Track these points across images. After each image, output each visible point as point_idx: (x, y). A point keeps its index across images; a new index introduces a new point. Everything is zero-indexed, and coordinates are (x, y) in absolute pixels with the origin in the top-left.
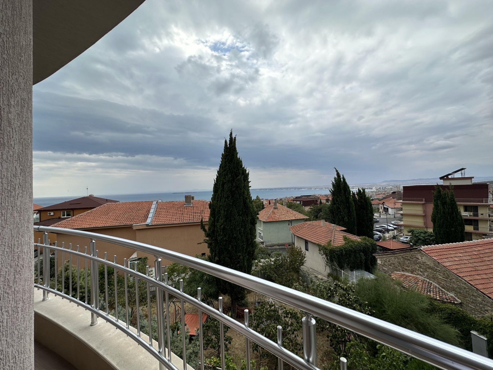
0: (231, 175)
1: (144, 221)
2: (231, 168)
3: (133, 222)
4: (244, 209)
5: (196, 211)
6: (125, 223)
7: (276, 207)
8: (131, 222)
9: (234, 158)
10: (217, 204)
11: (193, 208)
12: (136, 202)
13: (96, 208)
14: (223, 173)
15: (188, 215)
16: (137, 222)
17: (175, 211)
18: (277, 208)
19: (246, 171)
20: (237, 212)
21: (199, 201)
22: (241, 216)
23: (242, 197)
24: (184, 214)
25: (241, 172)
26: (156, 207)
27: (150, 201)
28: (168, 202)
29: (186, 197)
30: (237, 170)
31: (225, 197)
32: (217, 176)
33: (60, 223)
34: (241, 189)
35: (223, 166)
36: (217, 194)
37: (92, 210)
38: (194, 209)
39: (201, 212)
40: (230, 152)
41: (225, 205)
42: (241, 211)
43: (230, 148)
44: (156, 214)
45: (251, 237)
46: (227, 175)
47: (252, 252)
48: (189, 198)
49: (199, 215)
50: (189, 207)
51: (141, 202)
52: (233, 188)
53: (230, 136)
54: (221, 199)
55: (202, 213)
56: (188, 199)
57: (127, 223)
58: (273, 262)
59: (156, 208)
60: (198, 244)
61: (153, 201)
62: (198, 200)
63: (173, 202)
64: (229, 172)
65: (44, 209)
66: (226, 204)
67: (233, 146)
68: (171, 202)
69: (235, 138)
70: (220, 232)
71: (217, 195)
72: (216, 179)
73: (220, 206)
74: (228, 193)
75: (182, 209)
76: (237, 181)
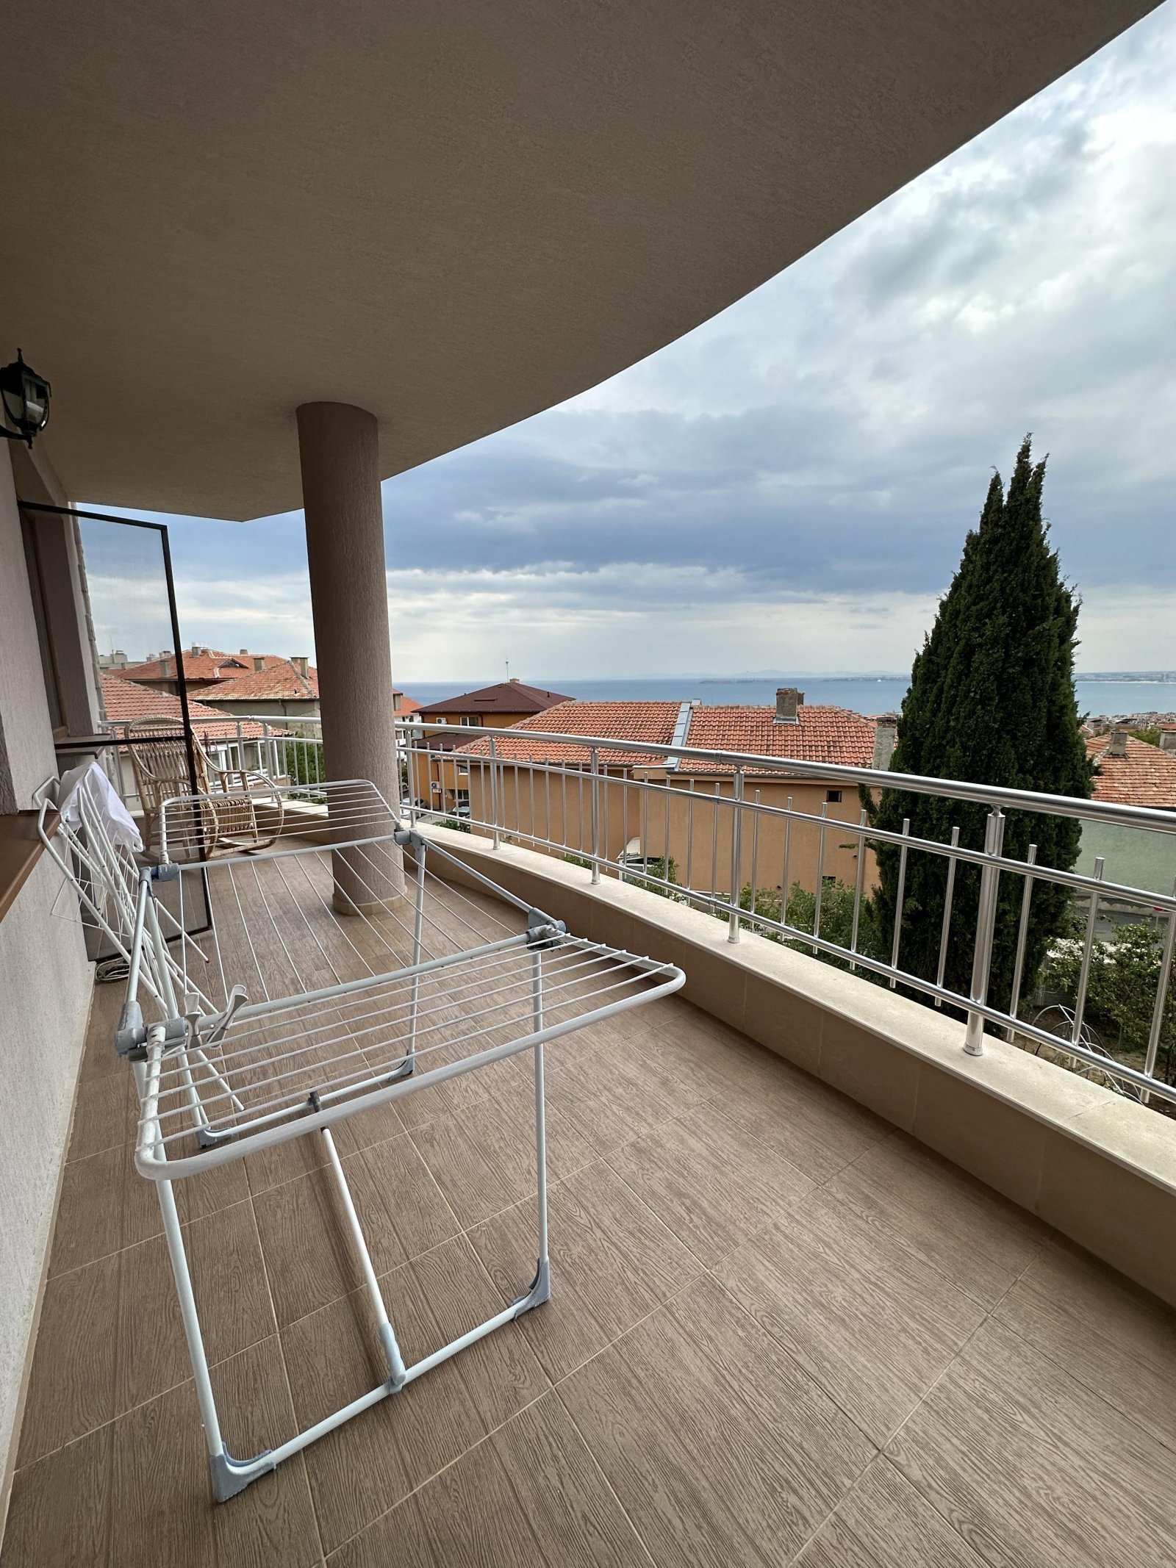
0: (1010, 617)
1: (656, 758)
2: (1013, 590)
3: (629, 759)
4: (1049, 748)
5: (813, 743)
6: (609, 758)
7: (1119, 750)
8: (623, 759)
9: (1028, 547)
10: (932, 723)
11: (803, 731)
12: (632, 704)
13: (541, 714)
14: (973, 608)
15: (786, 753)
16: (638, 759)
17: (746, 738)
18: (1124, 756)
19: (1068, 597)
20: (1018, 759)
21: (822, 711)
22: (1031, 773)
23: (1044, 704)
24: (774, 748)
25: (1053, 605)
26: (690, 719)
27: (667, 702)
28: (722, 708)
29: (782, 694)
30: (1035, 597)
31: (973, 698)
32: (938, 621)
33: (473, 744)
34: (1043, 671)
35: (975, 582)
36: (932, 688)
37: (532, 718)
38: (807, 733)
39: (829, 747)
40: (1013, 527)
41: (969, 727)
42: (1032, 755)
43: (1013, 509)
44: (692, 741)
45: (1059, 855)
46: (989, 615)
47: (1052, 910)
48: (789, 699)
49: (823, 754)
50: (789, 728)
51: (645, 704)
52: (1013, 666)
53: (1020, 461)
54: (953, 704)
55: (832, 748)
56: (787, 699)
57: (613, 758)
58: (1111, 956)
59: (689, 723)
60: (841, 847)
61: (680, 704)
62: (818, 705)
63: (738, 707)
64: (999, 605)
65: (430, 710)
66: (976, 725)
67: (1028, 501)
68: (732, 708)
69: (1041, 467)
70: (938, 820)
71: (935, 690)
72: (934, 632)
73: (947, 729)
74: (987, 684)
75: (766, 733)
76: (1034, 639)
